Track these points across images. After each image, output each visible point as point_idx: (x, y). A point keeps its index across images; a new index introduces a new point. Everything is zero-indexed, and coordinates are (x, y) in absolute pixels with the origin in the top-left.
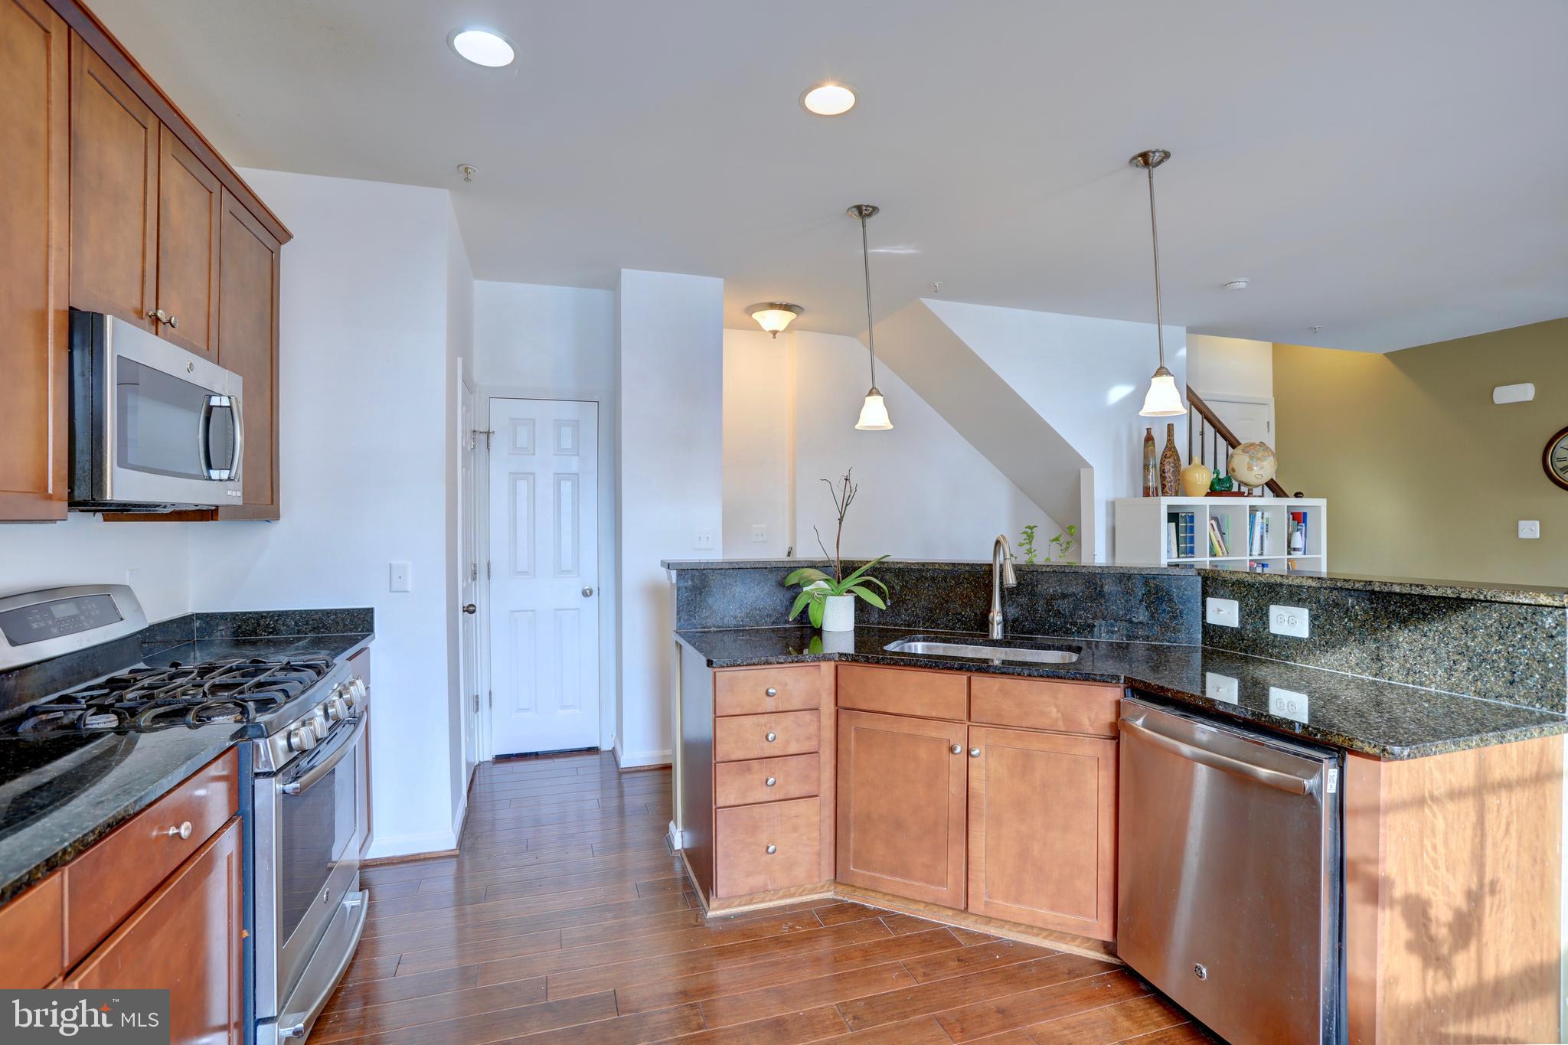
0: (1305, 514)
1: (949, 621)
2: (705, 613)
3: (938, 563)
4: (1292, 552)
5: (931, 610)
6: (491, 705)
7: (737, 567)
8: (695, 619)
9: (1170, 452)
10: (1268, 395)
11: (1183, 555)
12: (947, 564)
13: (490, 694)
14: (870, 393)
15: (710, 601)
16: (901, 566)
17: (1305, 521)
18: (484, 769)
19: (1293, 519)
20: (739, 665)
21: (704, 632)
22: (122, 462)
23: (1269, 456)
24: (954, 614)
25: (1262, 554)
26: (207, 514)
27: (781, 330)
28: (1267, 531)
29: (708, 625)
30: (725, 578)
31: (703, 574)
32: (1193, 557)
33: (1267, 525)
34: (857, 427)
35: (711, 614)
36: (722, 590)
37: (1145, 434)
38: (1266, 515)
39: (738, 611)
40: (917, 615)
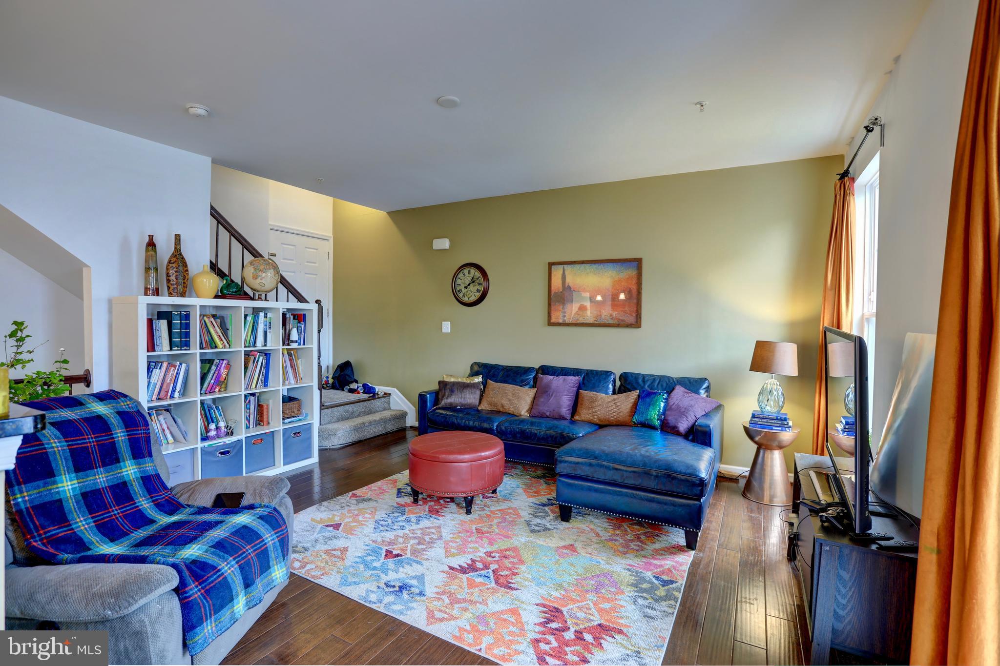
0: (304, 315)
4: (291, 344)
9: (175, 259)
10: (329, 234)
11: (176, 348)
17: (304, 320)
19: (294, 319)
23: (270, 269)
25: (265, 345)
28: (270, 328)
32: (189, 350)
33: (270, 323)
37: (147, 239)
38: (269, 315)
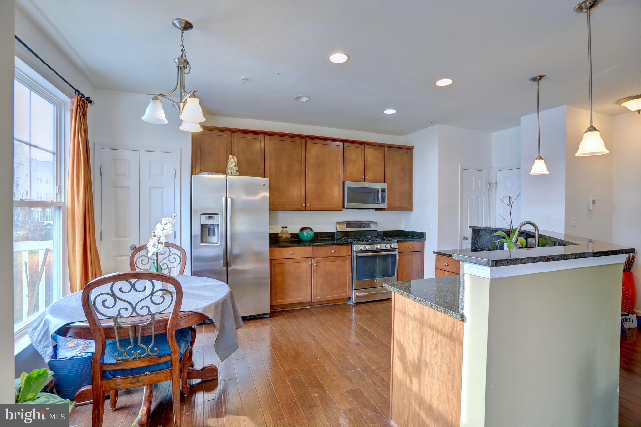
2: (479, 244)
15: (481, 240)
22: (348, 202)
30: (485, 233)
31: (479, 231)
34: (530, 174)
35: (481, 244)
36: (484, 237)
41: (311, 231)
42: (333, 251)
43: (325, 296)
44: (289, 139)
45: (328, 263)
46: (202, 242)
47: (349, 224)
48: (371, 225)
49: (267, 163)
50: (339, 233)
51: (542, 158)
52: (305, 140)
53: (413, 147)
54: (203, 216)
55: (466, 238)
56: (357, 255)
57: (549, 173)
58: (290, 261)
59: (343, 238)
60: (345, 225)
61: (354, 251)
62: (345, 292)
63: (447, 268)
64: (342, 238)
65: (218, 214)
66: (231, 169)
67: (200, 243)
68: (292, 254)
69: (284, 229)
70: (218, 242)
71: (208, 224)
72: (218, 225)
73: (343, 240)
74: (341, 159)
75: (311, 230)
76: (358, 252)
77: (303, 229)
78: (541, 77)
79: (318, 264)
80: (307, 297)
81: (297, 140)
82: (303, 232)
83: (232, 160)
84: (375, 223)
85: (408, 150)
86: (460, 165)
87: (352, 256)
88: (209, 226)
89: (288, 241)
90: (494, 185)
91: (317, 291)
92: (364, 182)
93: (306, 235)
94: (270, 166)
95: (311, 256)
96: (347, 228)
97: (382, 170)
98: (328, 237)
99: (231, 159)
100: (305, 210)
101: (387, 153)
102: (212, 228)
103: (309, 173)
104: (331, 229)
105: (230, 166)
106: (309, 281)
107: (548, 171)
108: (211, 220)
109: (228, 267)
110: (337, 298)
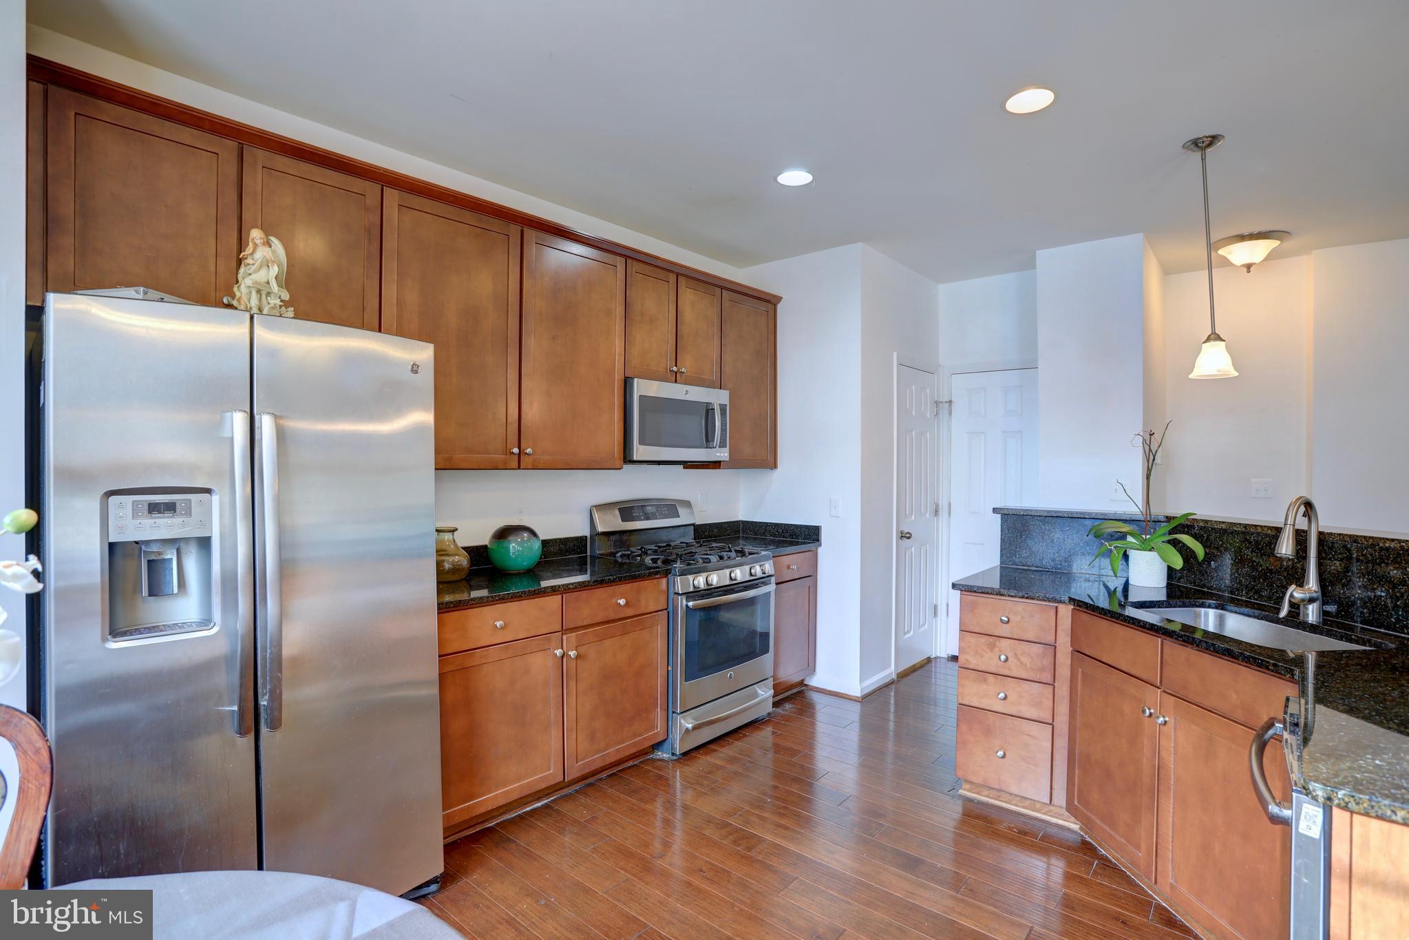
1: (1273, 593)
2: (1025, 553)
3: (1261, 526)
5: (1254, 578)
6: (948, 615)
7: (1055, 515)
8: (1016, 557)
12: (1269, 528)
13: (948, 605)
14: (1208, 340)
15: (1030, 542)
16: (1224, 526)
18: (940, 662)
20: (975, 592)
21: (1024, 569)
22: (642, 442)
24: (1278, 587)
26: (716, 465)
27: (1257, 262)
29: (1028, 563)
30: (1044, 525)
31: (1024, 520)
34: (1191, 376)
35: (1031, 555)
36: (1042, 534)
39: (1057, 555)
40: (1240, 582)
41: (535, 538)
42: (622, 602)
43: (598, 752)
44: (468, 216)
45: (608, 642)
46: (115, 632)
47: (627, 510)
48: (681, 511)
49: (390, 292)
50: (602, 537)
51: (1219, 338)
52: (519, 228)
53: (779, 299)
54: (122, 507)
55: (908, 535)
56: (687, 606)
57: (1236, 374)
58: (493, 653)
59: (619, 554)
60: (617, 512)
61: (678, 594)
62: (653, 727)
63: (1004, 630)
64: (613, 554)
65: (208, 491)
66: (259, 292)
67: (104, 640)
68: (502, 628)
69: (447, 536)
70: (206, 622)
71: (147, 543)
72: (204, 543)
73: (620, 560)
74: (619, 310)
75: (533, 533)
76: (689, 595)
77: (504, 534)
78: (1214, 139)
79: (583, 650)
80: (550, 770)
81: (496, 224)
82: (505, 544)
83: (262, 253)
84: (687, 504)
85: (769, 302)
86: (895, 354)
87: (670, 609)
88: (154, 548)
89: (462, 580)
90: (947, 405)
91: (579, 740)
92: (676, 382)
93: (519, 552)
94: (400, 303)
95: (559, 628)
96: (623, 521)
97: (715, 356)
98: (567, 551)
99: (256, 246)
100: (519, 468)
101: (726, 304)
102: (171, 555)
103: (531, 344)
104: (574, 526)
105: (255, 277)
106: (553, 713)
107: (1236, 369)
108: (169, 521)
109: (264, 730)
110: (634, 750)
